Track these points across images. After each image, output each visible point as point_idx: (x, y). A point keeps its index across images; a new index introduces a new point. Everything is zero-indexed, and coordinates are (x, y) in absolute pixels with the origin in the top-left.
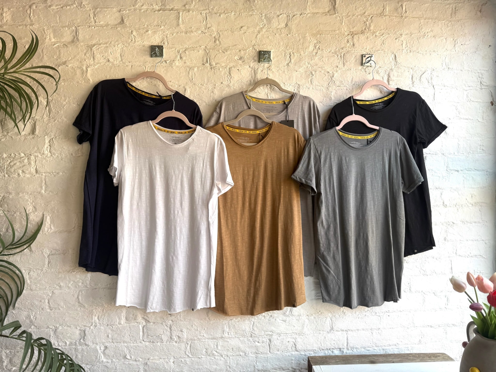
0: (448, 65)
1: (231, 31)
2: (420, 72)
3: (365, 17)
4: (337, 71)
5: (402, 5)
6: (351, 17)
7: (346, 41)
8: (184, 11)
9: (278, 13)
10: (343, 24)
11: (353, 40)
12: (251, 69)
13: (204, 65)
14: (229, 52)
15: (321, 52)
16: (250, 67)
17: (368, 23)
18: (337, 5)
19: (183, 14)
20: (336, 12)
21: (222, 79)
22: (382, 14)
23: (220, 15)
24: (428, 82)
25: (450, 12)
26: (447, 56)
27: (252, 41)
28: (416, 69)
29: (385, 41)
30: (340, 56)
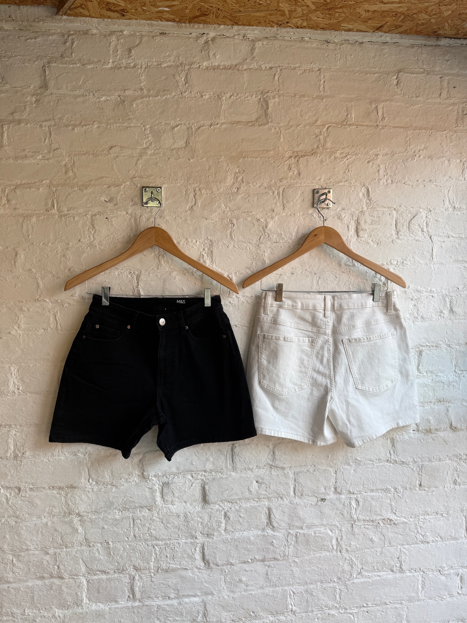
0: (454, 203)
1: (93, 154)
2: (409, 215)
3: (318, 127)
4: (272, 218)
5: (377, 107)
6: (293, 128)
7: (287, 167)
8: (11, 122)
9: (172, 123)
10: (282, 140)
11: (298, 166)
12: (130, 217)
13: (49, 211)
14: (90, 190)
15: (246, 187)
16: (127, 213)
17: (321, 137)
18: (270, 109)
19: (9, 127)
20: (270, 121)
21: (80, 234)
22: (344, 123)
23: (73, 129)
24: (422, 231)
25: (455, 118)
26: (452, 188)
27: (129, 171)
28: (402, 210)
29: (350, 166)
30: (278, 193)
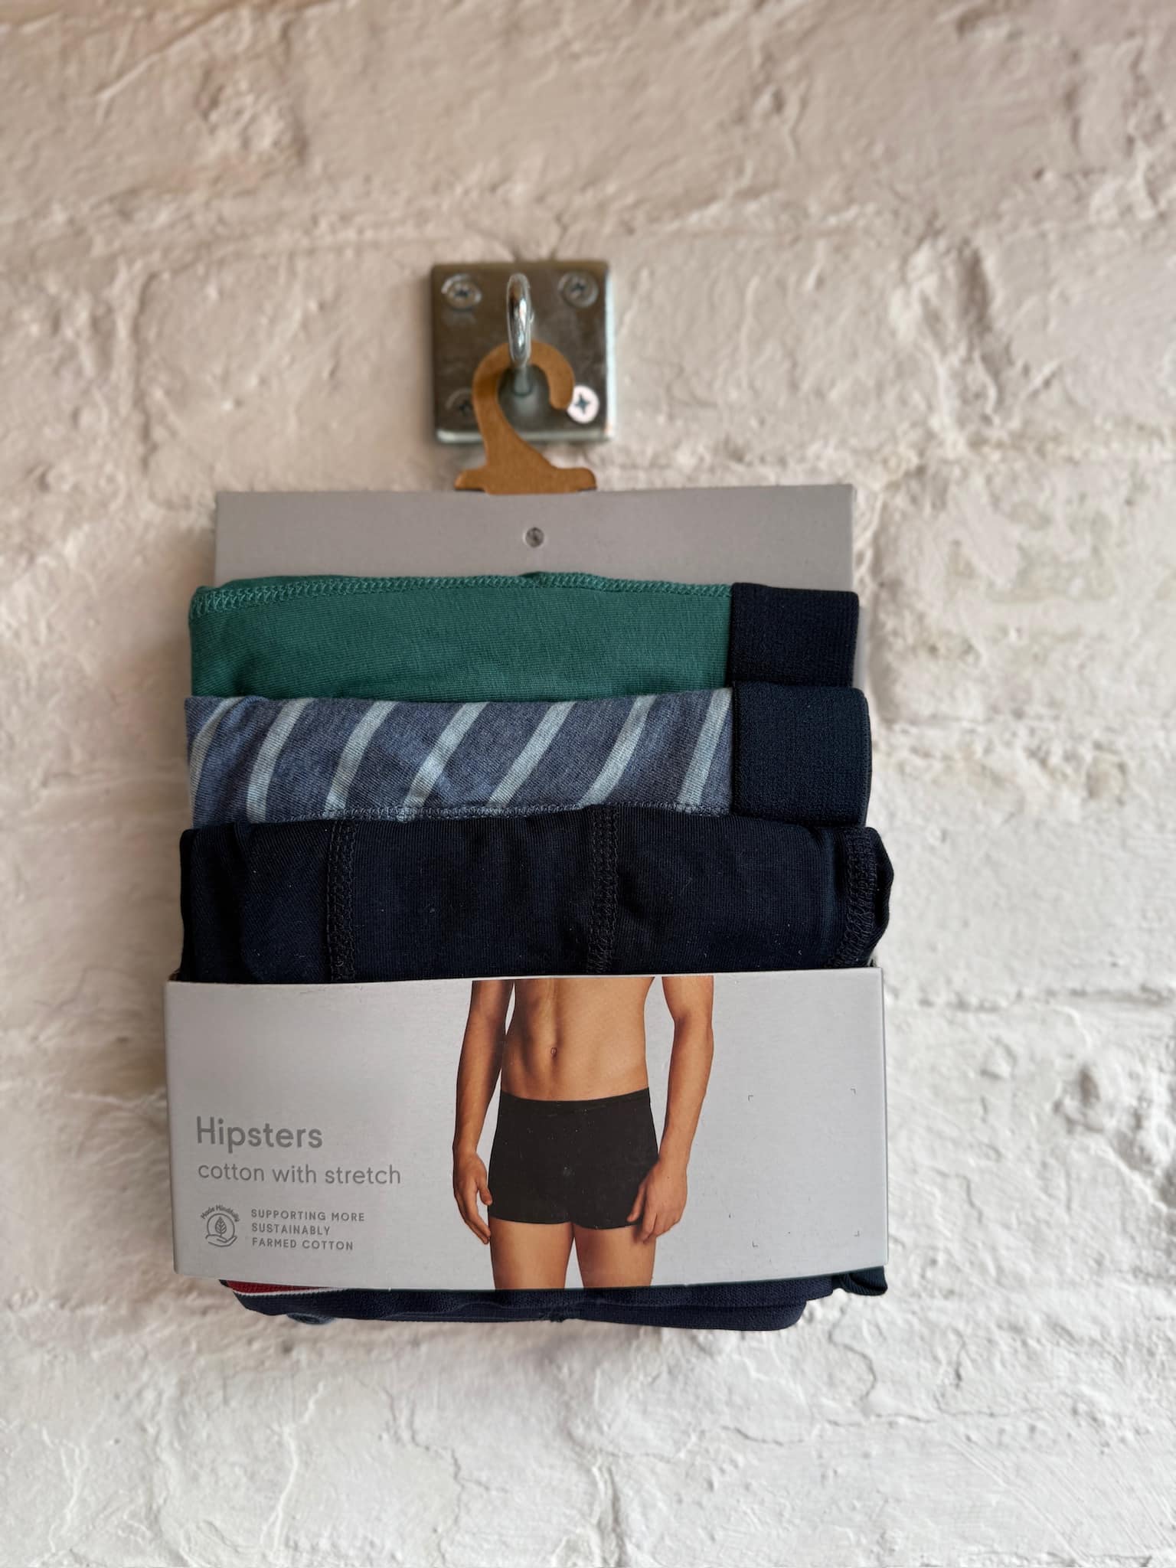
7: (188, 87)
11: (282, 74)
29: (792, 65)
30: (95, 323)
